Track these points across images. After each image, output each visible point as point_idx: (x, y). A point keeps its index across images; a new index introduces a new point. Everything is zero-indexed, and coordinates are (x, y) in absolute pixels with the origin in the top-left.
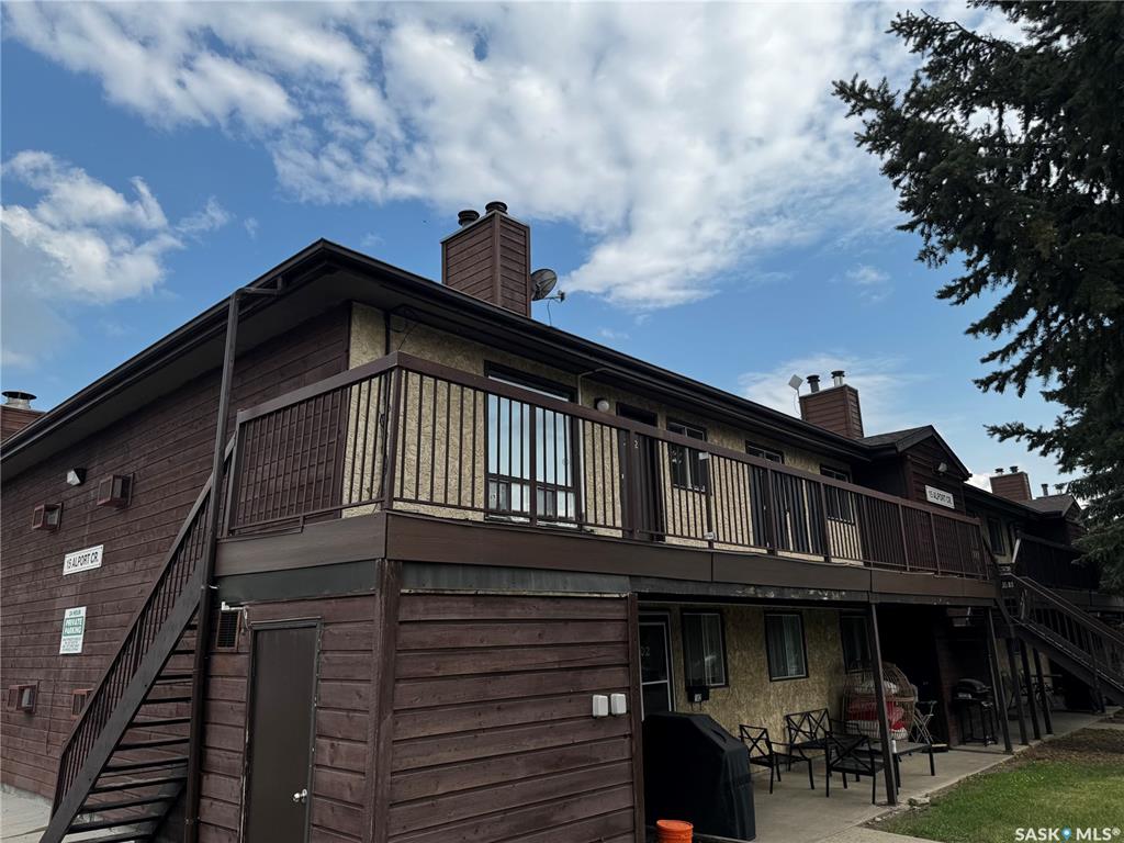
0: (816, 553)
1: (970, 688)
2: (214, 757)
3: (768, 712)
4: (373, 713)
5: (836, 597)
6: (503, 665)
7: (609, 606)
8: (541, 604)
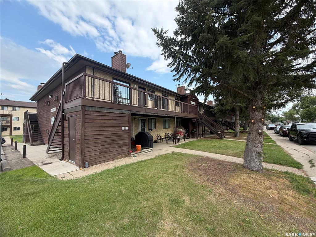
0: (166, 109)
1: (194, 130)
2: (65, 135)
3: (162, 133)
4: (81, 127)
5: (169, 116)
6: (105, 122)
7: (126, 115)
8: (112, 114)
